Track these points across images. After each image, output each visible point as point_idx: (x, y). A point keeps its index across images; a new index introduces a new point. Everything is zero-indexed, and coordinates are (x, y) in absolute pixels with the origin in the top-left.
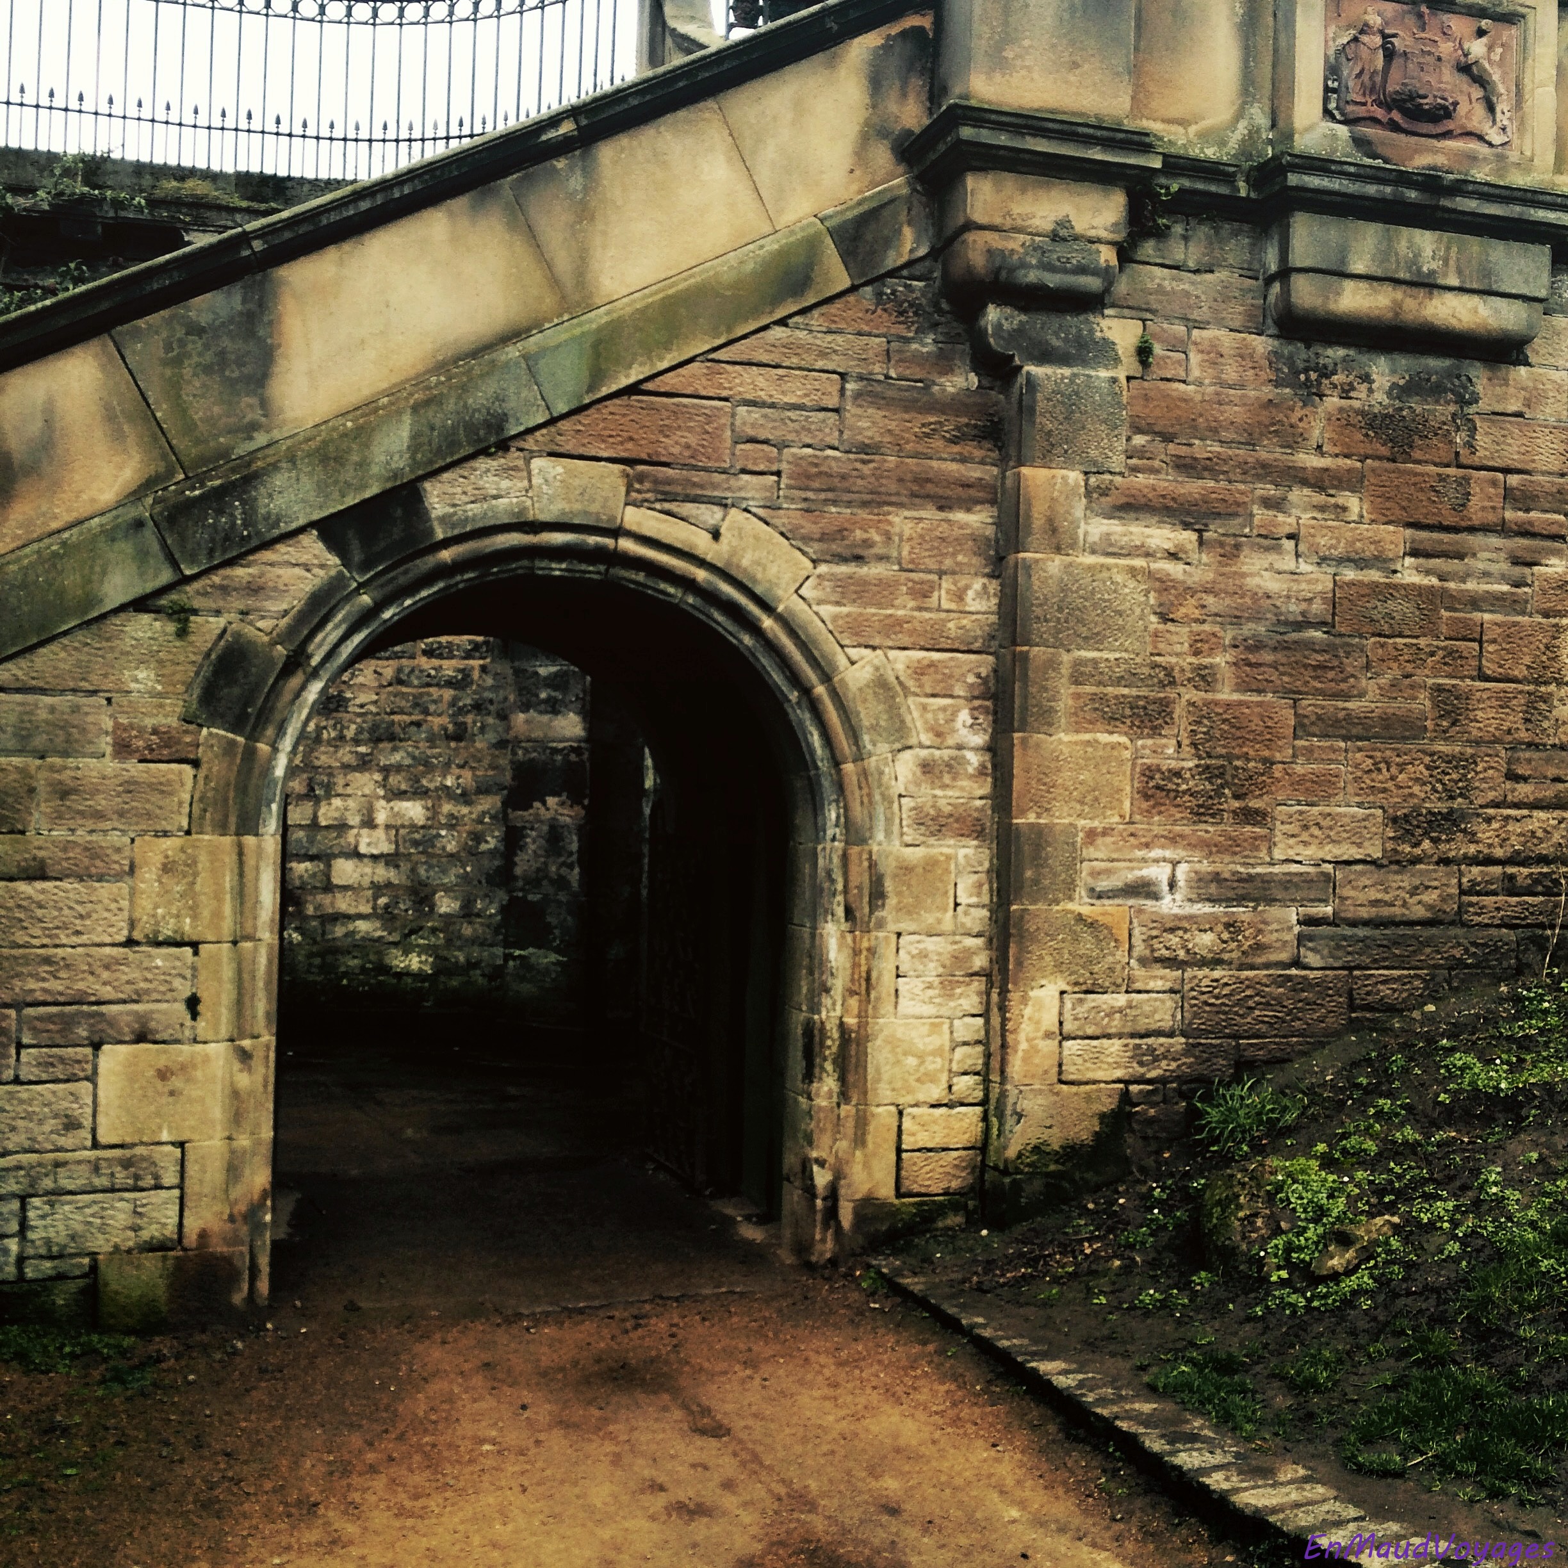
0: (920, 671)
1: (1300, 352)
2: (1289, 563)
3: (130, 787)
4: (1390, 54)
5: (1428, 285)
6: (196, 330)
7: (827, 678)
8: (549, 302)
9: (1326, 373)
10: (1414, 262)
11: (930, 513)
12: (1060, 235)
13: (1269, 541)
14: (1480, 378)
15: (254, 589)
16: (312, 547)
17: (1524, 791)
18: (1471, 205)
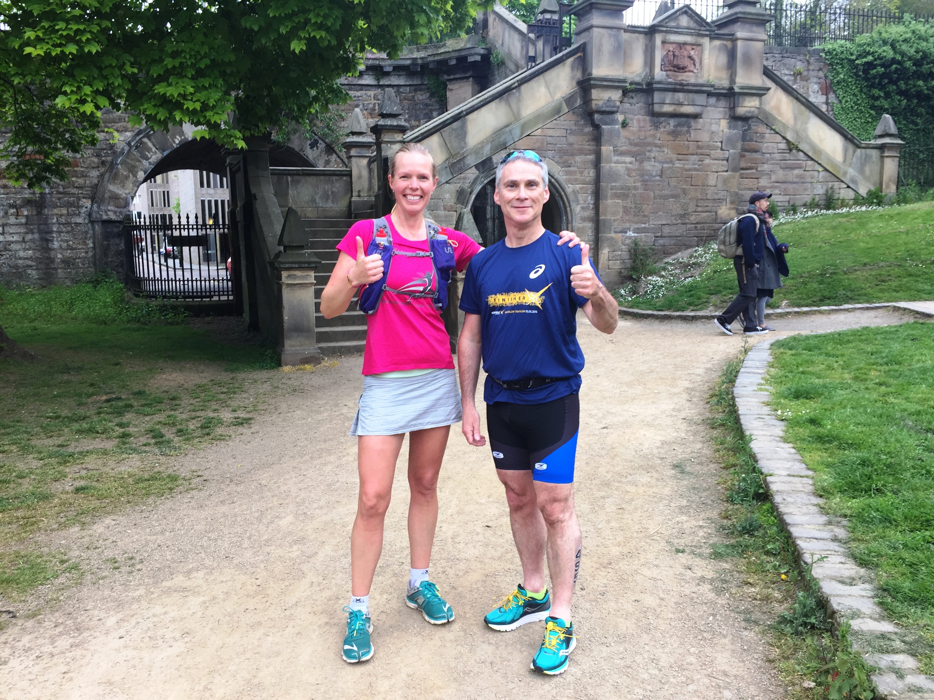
0: (581, 189)
1: (656, 119)
2: (653, 163)
3: (446, 216)
4: (674, 56)
5: (681, 104)
6: (453, 129)
7: (564, 191)
8: (513, 119)
9: (661, 123)
10: (678, 100)
11: (583, 157)
12: (609, 100)
13: (649, 159)
14: (692, 122)
15: (465, 178)
16: (474, 170)
17: (700, 209)
18: (690, 88)
